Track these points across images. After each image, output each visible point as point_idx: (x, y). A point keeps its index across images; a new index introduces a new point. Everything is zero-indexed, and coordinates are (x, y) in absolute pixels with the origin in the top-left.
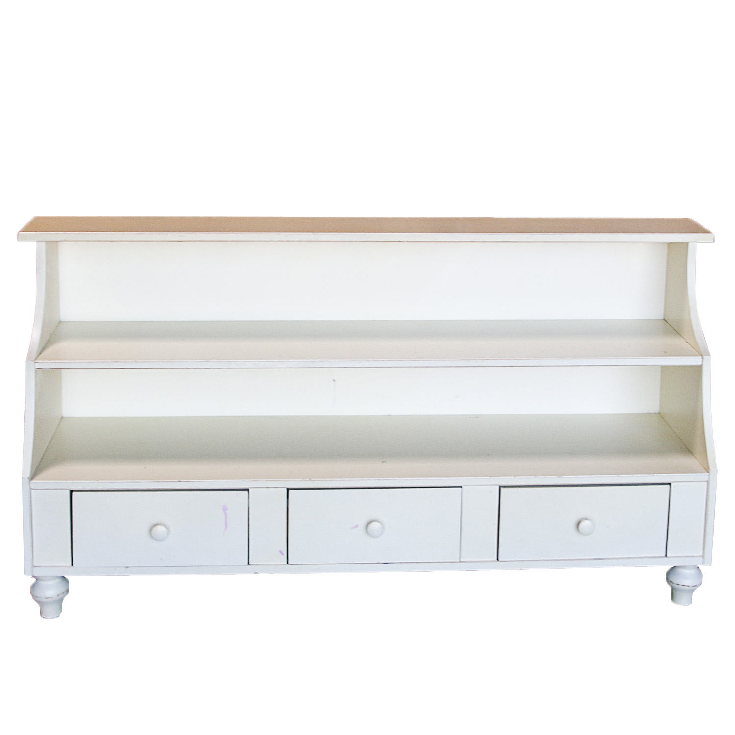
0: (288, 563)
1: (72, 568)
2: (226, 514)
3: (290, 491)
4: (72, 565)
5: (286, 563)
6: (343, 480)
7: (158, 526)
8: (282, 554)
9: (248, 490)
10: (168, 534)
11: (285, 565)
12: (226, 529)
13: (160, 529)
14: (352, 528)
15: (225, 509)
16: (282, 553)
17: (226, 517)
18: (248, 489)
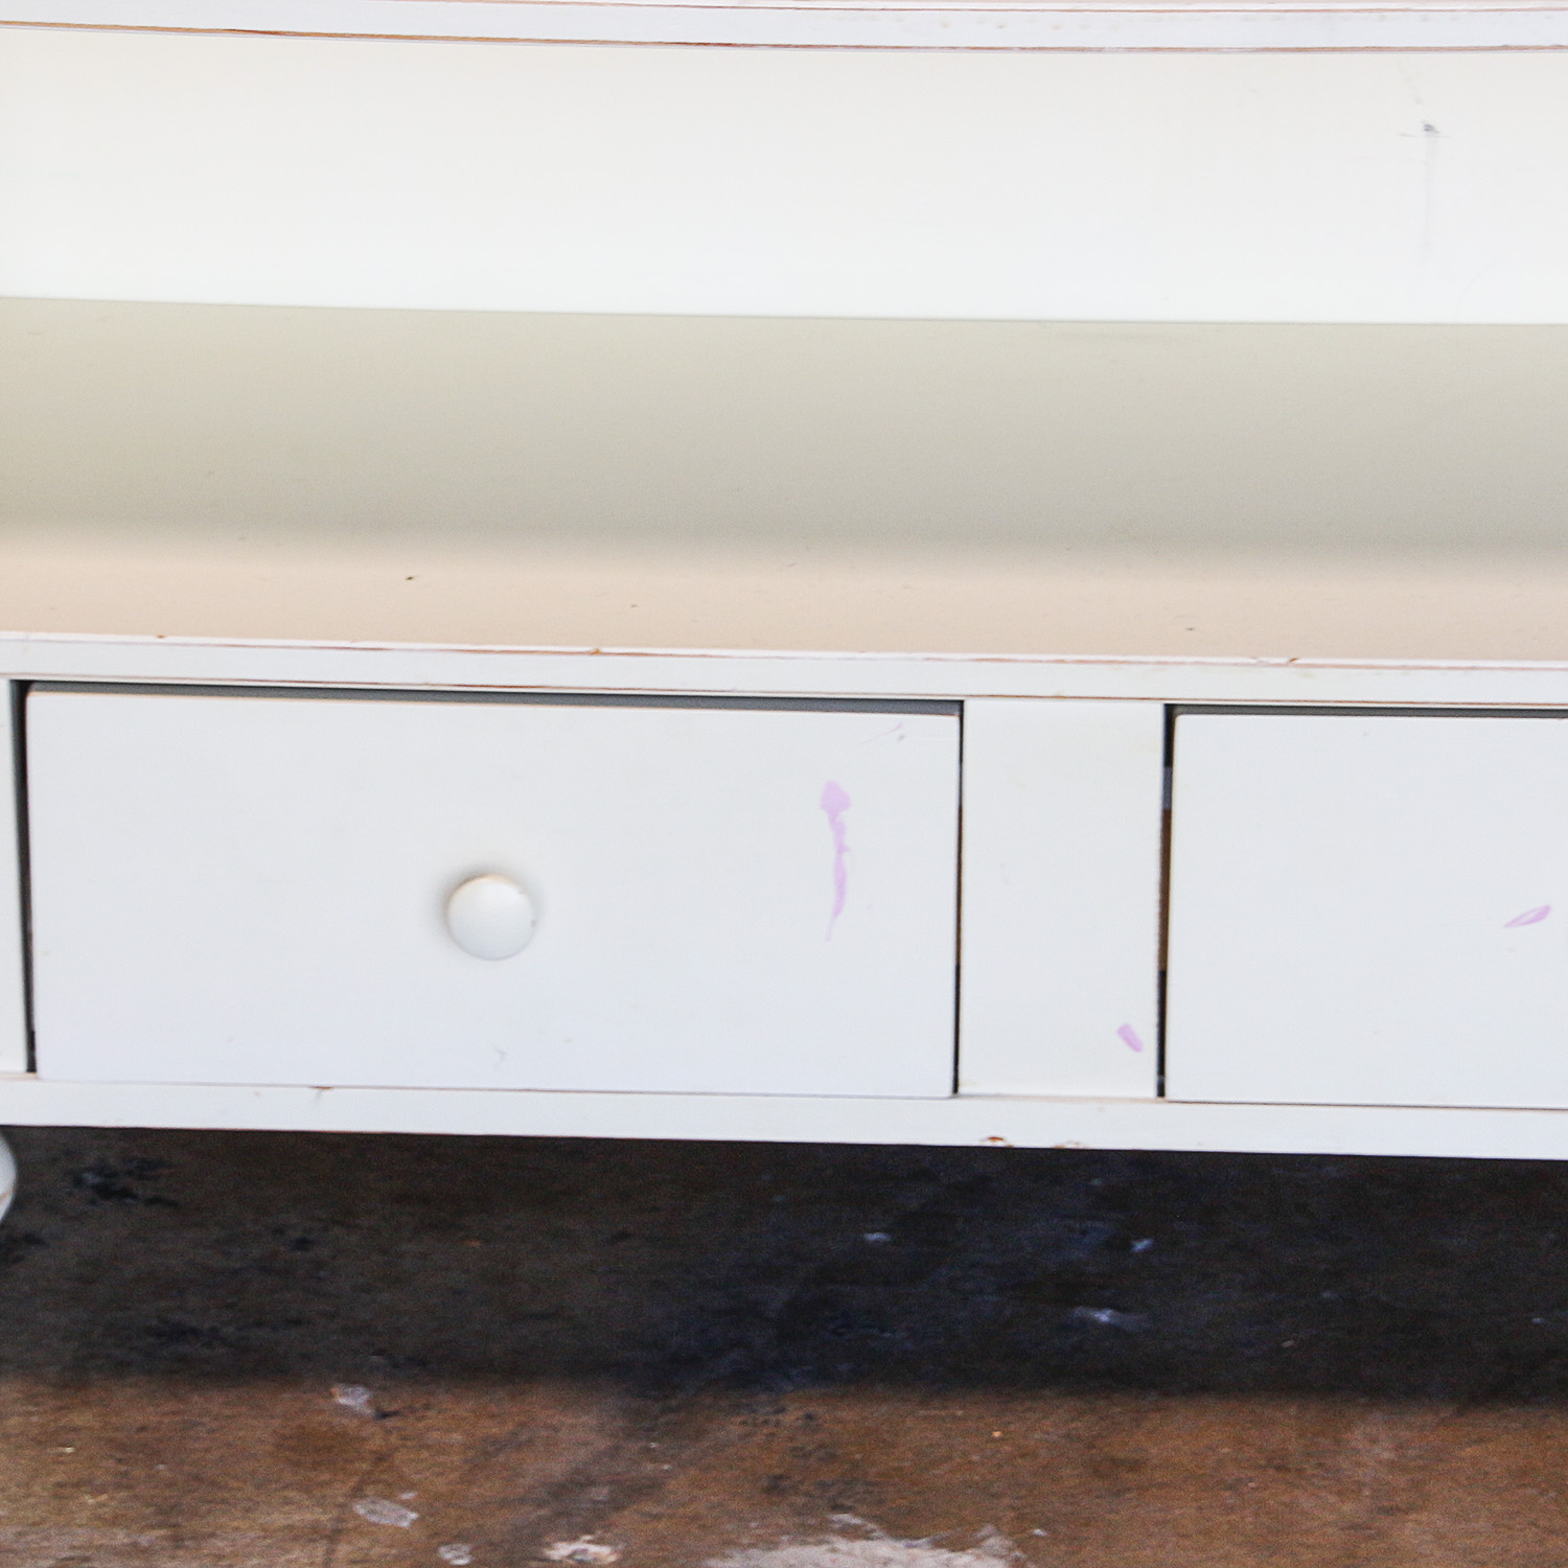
0: (1161, 1091)
1: (30, 1083)
2: (839, 829)
3: (1183, 722)
4: (32, 1067)
5: (1152, 1091)
6: (1473, 668)
7: (483, 881)
8: (1134, 1044)
9: (957, 707)
10: (534, 924)
11: (1146, 1100)
12: (837, 911)
13: (492, 899)
14: (1515, 923)
15: (835, 802)
16: (1127, 1035)
17: (841, 849)
18: (961, 703)
